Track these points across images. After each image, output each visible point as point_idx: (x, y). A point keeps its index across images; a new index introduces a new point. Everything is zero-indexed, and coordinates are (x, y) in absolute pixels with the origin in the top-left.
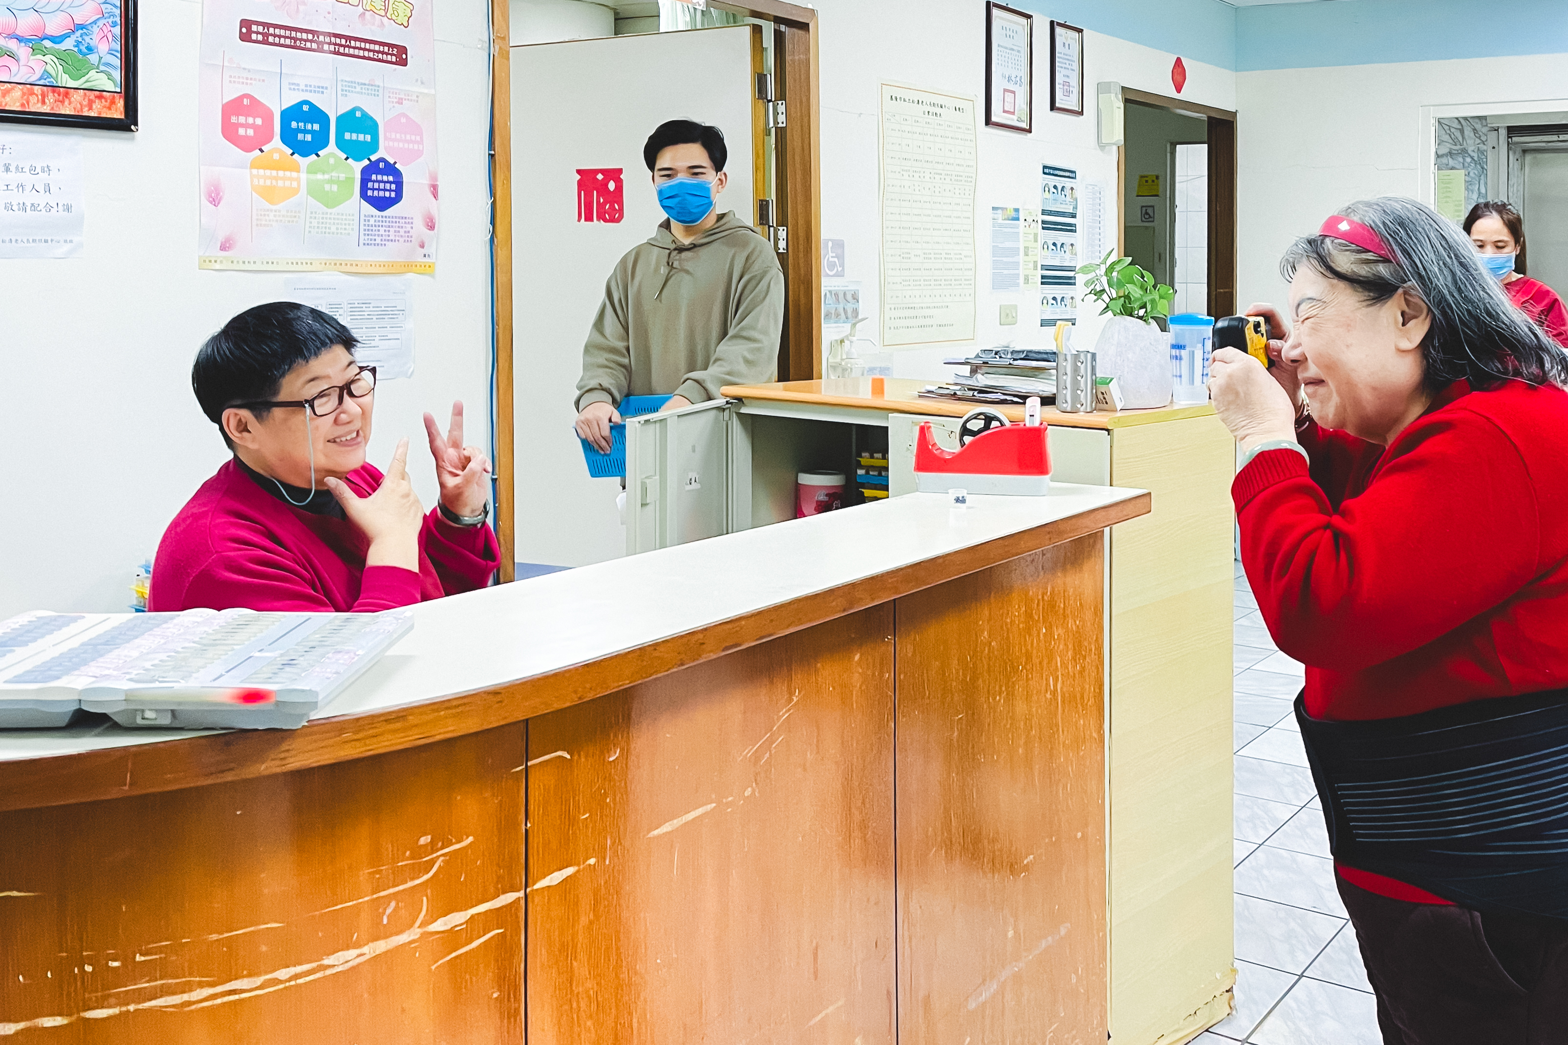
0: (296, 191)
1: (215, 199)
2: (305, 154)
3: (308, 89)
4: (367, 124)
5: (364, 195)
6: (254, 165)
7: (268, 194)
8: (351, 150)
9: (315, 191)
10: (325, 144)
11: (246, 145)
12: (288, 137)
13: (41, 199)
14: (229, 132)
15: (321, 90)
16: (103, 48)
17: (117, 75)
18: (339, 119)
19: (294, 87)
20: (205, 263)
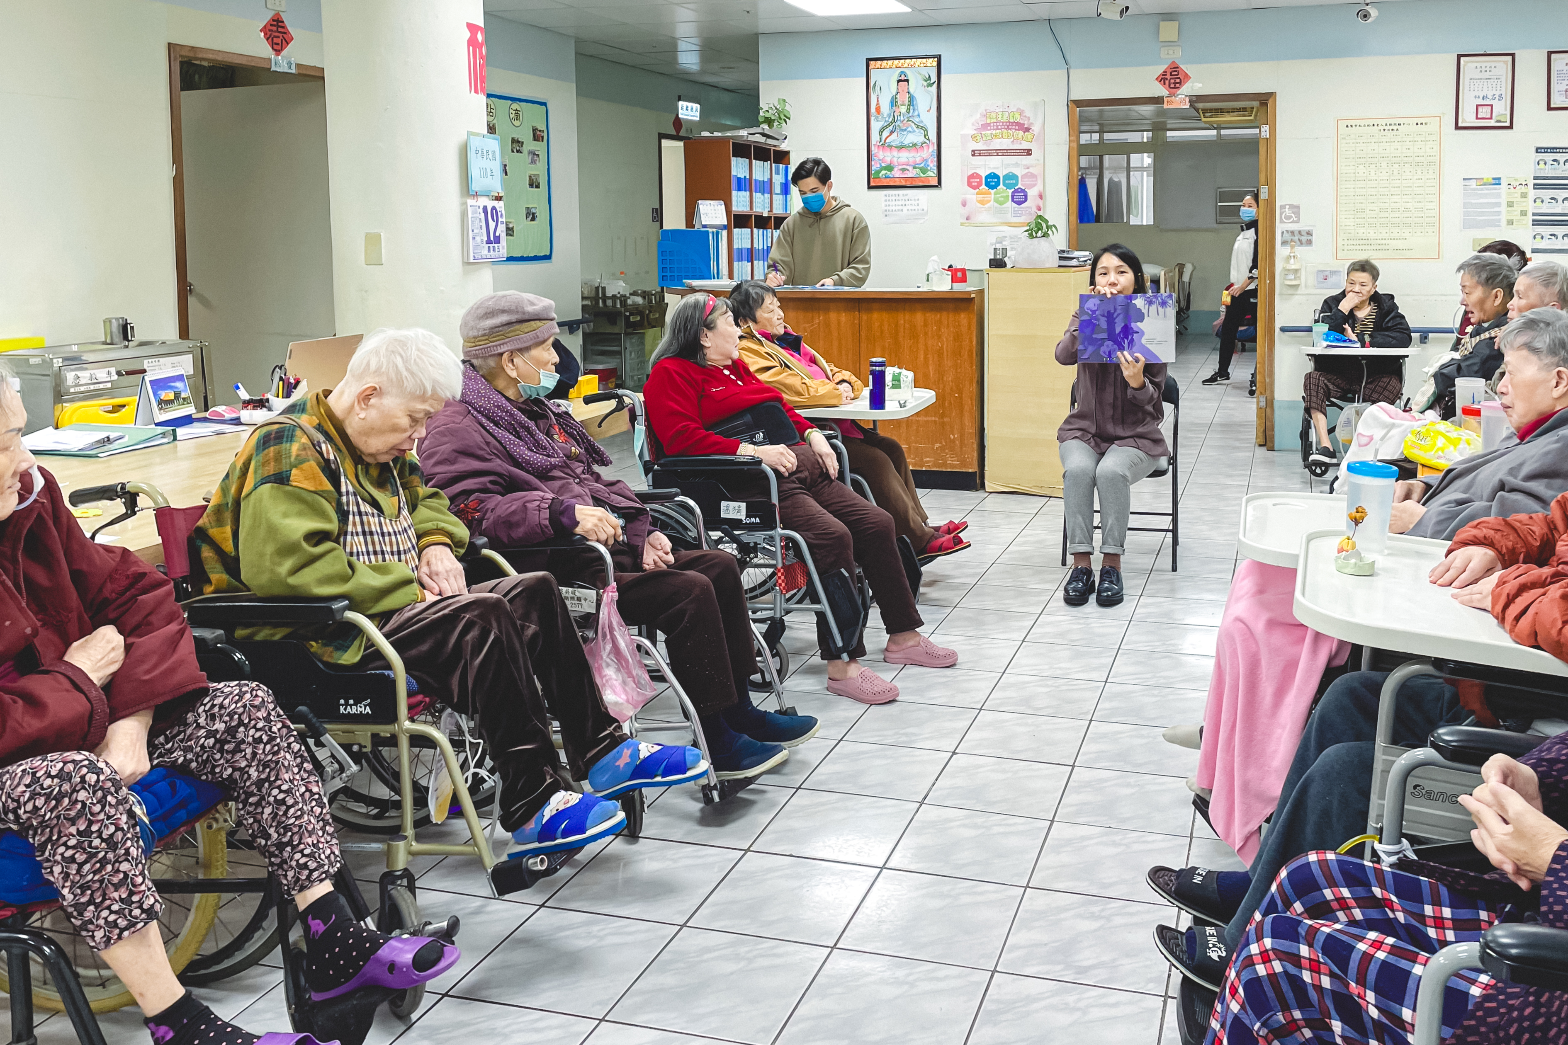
0: (990, 201)
1: (964, 204)
2: (992, 189)
3: (995, 168)
4: (1014, 177)
5: (1013, 200)
6: (977, 194)
7: (982, 202)
8: (1008, 186)
9: (996, 201)
10: (999, 185)
11: (974, 188)
12: (987, 184)
13: (916, 208)
14: (970, 184)
15: (997, 168)
16: (931, 165)
17: (936, 172)
18: (1004, 177)
19: (989, 168)
20: (962, 224)
